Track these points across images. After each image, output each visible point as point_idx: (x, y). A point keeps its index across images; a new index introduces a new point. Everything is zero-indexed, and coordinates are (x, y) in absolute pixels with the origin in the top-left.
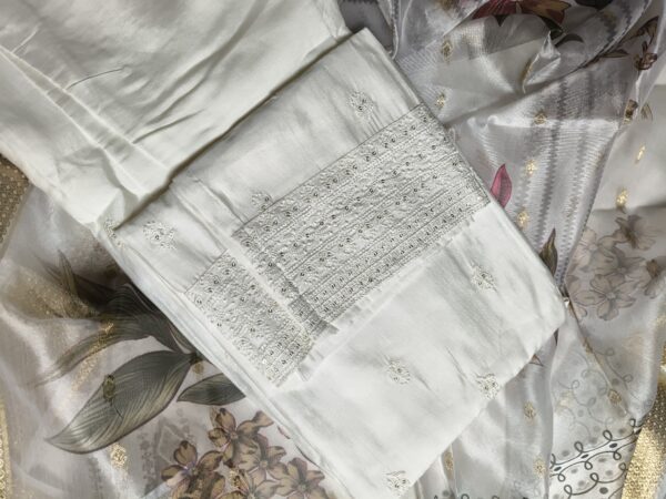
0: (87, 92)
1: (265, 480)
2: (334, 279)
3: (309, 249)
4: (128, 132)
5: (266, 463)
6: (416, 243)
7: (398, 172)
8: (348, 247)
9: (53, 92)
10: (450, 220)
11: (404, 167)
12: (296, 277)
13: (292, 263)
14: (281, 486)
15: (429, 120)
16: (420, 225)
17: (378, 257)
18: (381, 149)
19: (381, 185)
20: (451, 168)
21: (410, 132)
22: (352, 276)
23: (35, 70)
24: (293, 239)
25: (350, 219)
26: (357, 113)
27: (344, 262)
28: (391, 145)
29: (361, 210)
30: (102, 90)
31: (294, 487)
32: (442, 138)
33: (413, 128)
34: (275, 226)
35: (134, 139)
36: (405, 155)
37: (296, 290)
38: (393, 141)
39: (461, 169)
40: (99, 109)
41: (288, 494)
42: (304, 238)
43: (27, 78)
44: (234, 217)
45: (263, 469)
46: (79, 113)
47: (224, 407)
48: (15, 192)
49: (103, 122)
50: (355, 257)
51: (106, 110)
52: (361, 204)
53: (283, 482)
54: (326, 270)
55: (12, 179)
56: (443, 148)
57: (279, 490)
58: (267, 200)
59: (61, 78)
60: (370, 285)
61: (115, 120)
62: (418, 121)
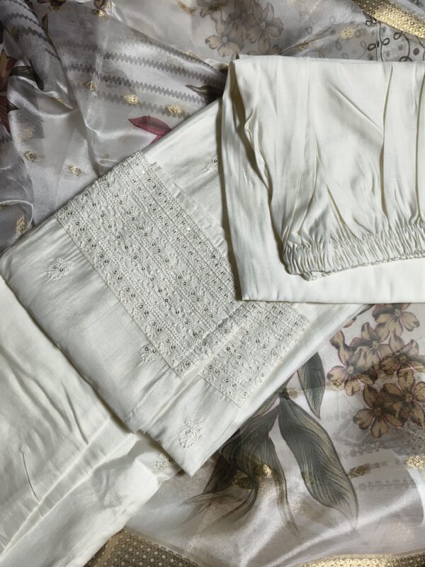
0: (42, 483)
1: (389, 345)
2: (214, 289)
3: (189, 311)
4: (78, 449)
5: (374, 343)
6: (180, 219)
7: (118, 234)
8: (186, 278)
9: (42, 511)
10: (158, 189)
11: (113, 229)
12: (213, 321)
13: (202, 325)
14: (394, 332)
15: (70, 209)
16: (164, 216)
17: (194, 252)
18: (98, 250)
19: (130, 249)
20: (111, 188)
21: (82, 226)
22: (211, 273)
23: (22, 527)
24: (181, 325)
25: (162, 277)
26: (66, 273)
27: (199, 280)
28: (94, 242)
29: (153, 268)
30: (40, 471)
31: (396, 319)
32: (85, 198)
33: (78, 224)
34: (171, 341)
35: (84, 443)
36: (102, 229)
37: (225, 321)
38: (90, 240)
39: (112, 179)
40: (57, 473)
41: (402, 327)
42: (180, 315)
43: (29, 532)
44: (164, 378)
45: (380, 346)
46: (60, 489)
47: (326, 375)
48: (128, 540)
49: (69, 469)
50: (194, 272)
51: (58, 468)
52: (148, 267)
53: (392, 329)
54: (207, 295)
55: (117, 543)
56: (94, 196)
57: (398, 334)
58: (147, 349)
59: (29, 506)
60: (218, 257)
61: (67, 459)
62: (71, 220)
